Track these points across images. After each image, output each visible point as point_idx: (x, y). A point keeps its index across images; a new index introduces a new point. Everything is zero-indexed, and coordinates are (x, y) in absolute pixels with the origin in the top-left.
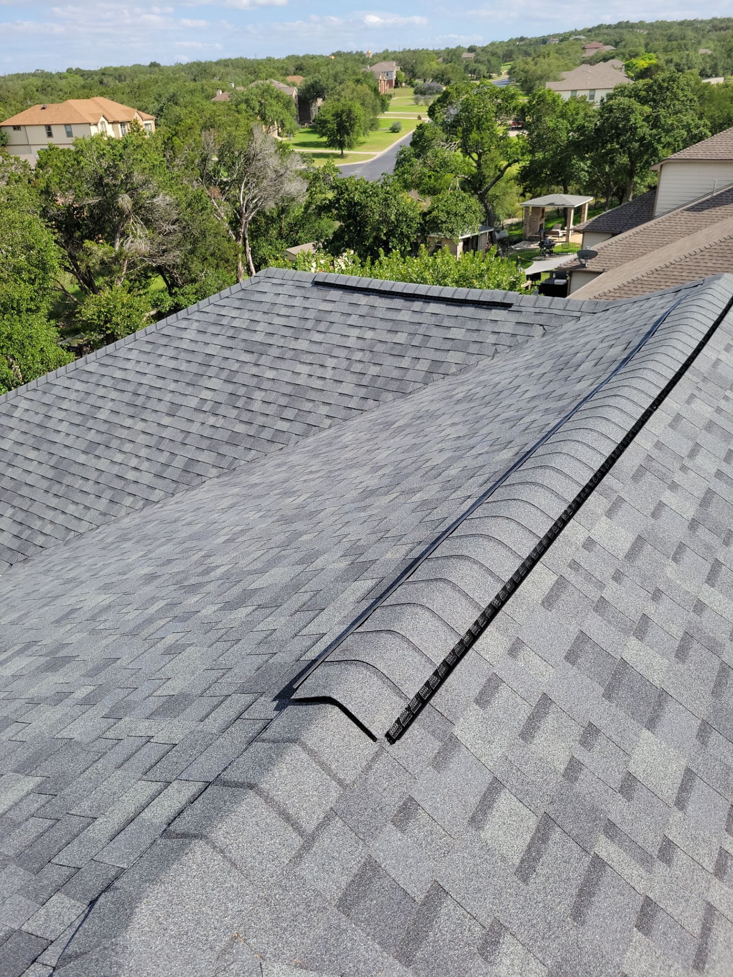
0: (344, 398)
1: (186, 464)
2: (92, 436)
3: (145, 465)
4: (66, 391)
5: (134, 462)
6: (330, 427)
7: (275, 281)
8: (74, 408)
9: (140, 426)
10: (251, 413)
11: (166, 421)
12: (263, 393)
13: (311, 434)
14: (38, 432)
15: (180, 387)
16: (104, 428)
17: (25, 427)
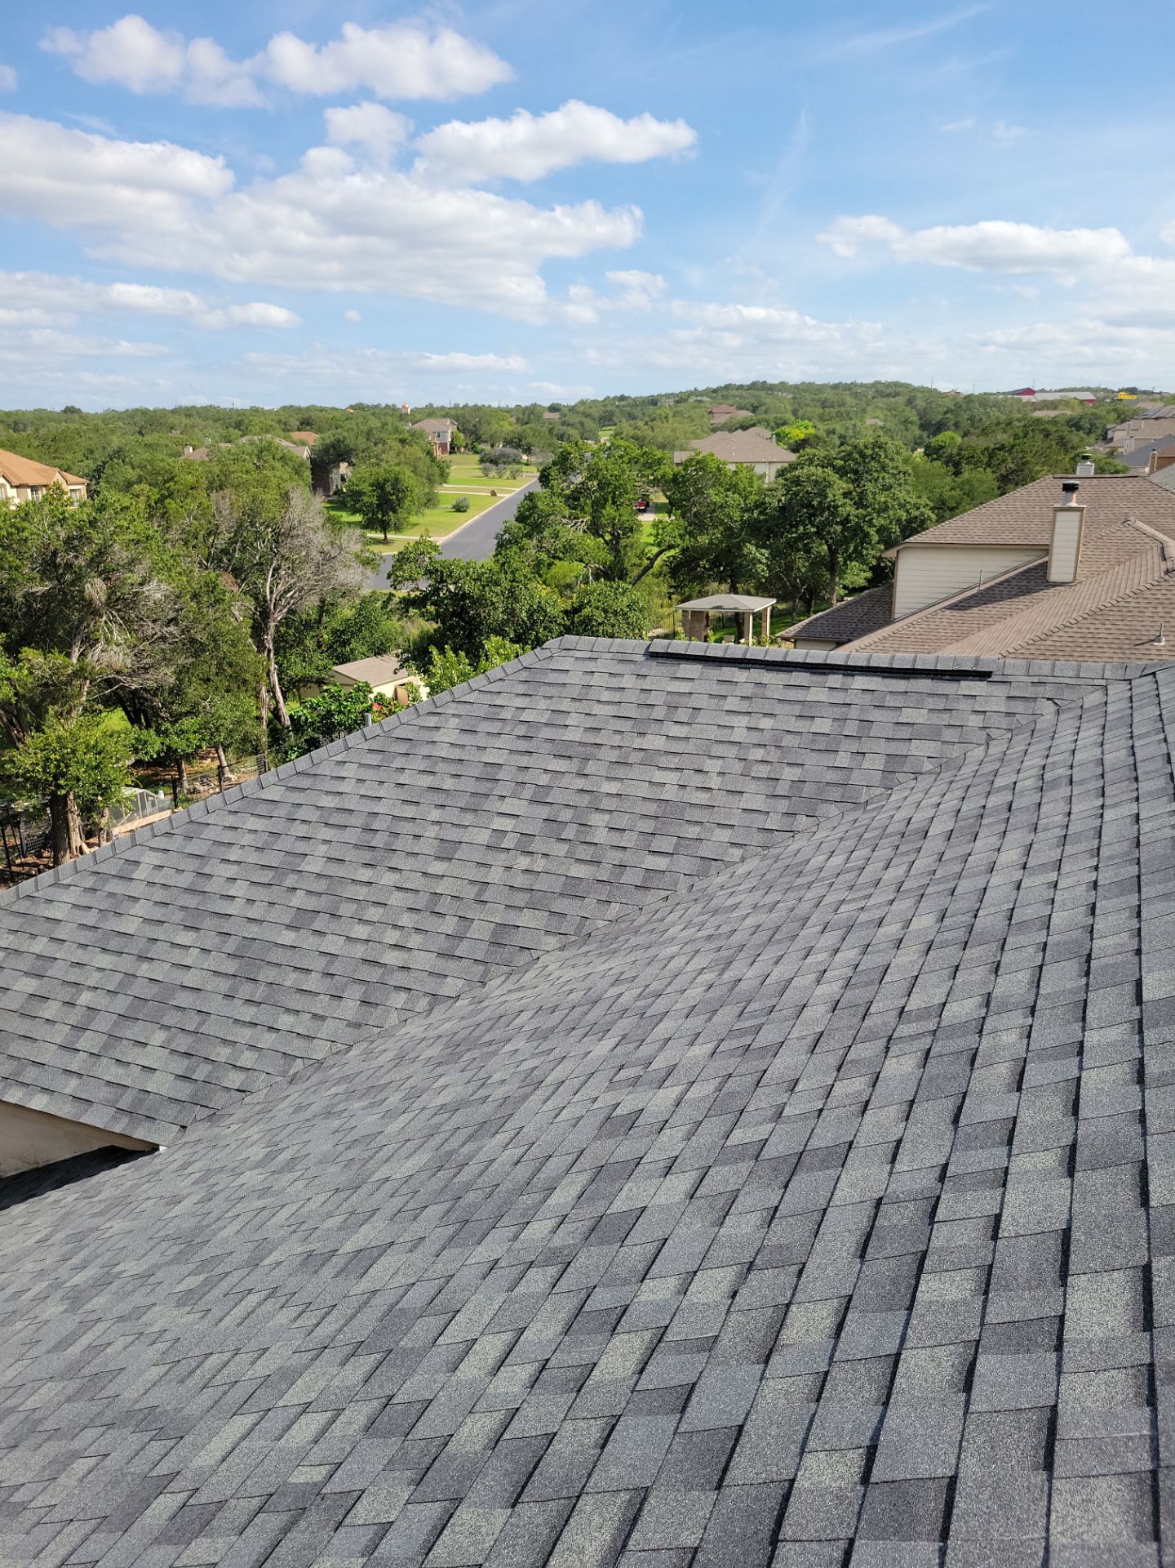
0: (753, 815)
1: (494, 933)
2: (299, 900)
3: (415, 940)
4: (230, 833)
5: (393, 937)
6: (743, 860)
7: (578, 654)
8: (253, 857)
9: (389, 878)
10: (593, 847)
11: (438, 867)
12: (607, 817)
13: (713, 871)
14: (191, 901)
15: (452, 815)
16: (321, 886)
17: (159, 895)
